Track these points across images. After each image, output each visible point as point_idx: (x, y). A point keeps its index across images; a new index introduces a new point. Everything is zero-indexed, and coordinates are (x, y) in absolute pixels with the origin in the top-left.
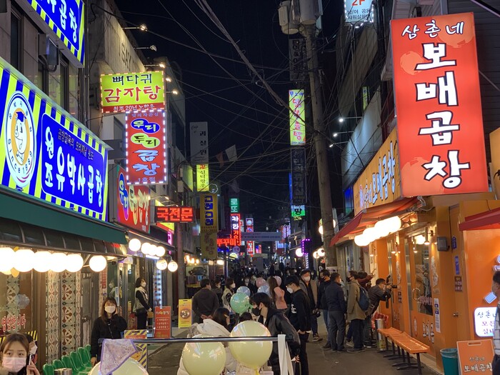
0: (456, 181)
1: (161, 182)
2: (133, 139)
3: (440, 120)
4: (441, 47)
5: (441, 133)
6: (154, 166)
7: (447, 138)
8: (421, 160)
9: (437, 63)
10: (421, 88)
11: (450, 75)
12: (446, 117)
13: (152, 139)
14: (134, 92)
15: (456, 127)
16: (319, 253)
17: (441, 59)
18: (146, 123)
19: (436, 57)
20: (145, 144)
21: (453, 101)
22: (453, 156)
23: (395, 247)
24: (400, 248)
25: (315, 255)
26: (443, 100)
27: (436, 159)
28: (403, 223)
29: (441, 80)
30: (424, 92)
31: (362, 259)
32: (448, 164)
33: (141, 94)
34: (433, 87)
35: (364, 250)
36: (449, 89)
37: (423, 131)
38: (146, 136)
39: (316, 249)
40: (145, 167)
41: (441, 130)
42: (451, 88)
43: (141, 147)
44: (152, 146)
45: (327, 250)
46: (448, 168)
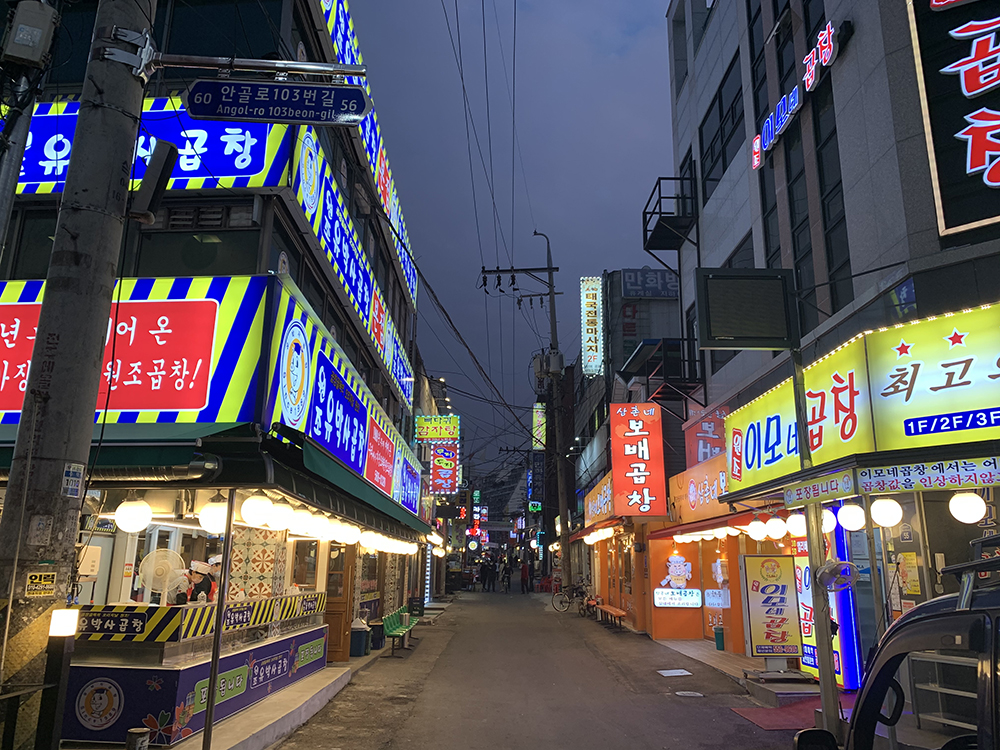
0: (648, 508)
1: (454, 493)
2: (436, 462)
3: (639, 468)
4: (640, 423)
5: (639, 477)
6: (449, 481)
7: (642, 480)
8: (626, 493)
9: (637, 433)
10: (627, 447)
11: (645, 441)
12: (642, 466)
13: (449, 462)
14: (438, 429)
15: (648, 474)
16: (554, 547)
17: (640, 430)
18: (445, 451)
19: (637, 429)
20: (444, 466)
21: (646, 457)
22: (646, 491)
23: (612, 547)
24: (615, 547)
25: (550, 548)
26: (640, 456)
27: (635, 492)
28: (615, 531)
29: (640, 443)
30: (629, 450)
31: (589, 554)
32: (643, 496)
33: (443, 430)
34: (634, 447)
35: (591, 548)
36: (644, 449)
37: (628, 475)
38: (445, 460)
39: (552, 542)
40: (443, 482)
41: (639, 474)
42: (645, 449)
43: (441, 467)
44: (449, 467)
45: (564, 545)
46: (642, 499)
